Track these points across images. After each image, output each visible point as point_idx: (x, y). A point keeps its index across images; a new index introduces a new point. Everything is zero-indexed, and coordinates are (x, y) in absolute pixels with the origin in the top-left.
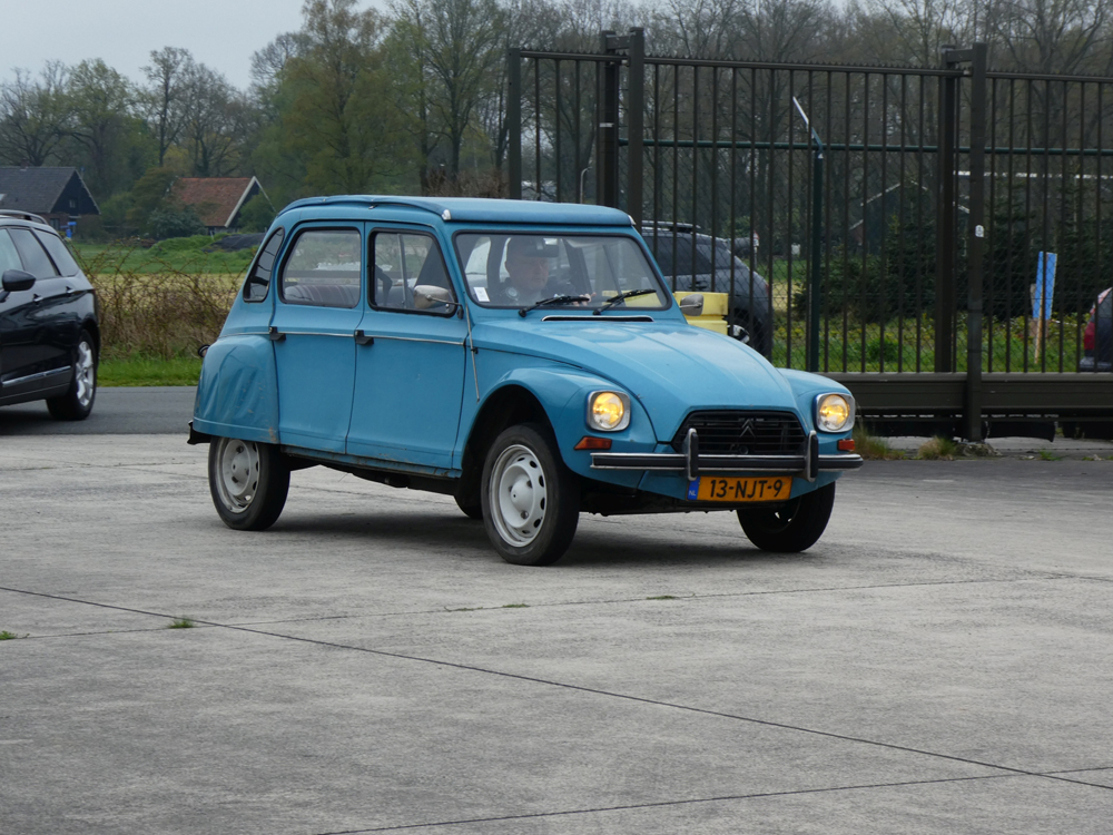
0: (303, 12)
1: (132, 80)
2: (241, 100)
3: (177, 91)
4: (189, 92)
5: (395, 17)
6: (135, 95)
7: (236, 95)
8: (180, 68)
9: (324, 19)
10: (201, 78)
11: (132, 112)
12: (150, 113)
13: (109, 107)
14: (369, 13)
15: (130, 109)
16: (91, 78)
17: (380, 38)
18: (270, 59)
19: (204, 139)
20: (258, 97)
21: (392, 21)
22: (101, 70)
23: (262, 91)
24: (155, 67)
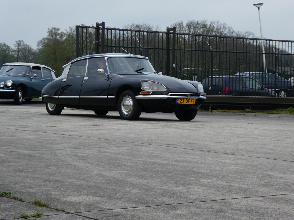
0: (48, 32)
1: (11, 47)
2: (35, 51)
3: (21, 49)
4: (23, 50)
5: (67, 33)
6: (12, 50)
7: (34, 50)
8: (22, 45)
9: (52, 34)
10: (26, 47)
11: (11, 54)
12: (15, 54)
13: (6, 53)
14: (62, 33)
15: (11, 53)
16: (2, 46)
17: (64, 38)
18: (41, 43)
19: (27, 60)
20: (38, 51)
21: (67, 34)
22: (5, 45)
23: (39, 49)
24: (16, 44)
